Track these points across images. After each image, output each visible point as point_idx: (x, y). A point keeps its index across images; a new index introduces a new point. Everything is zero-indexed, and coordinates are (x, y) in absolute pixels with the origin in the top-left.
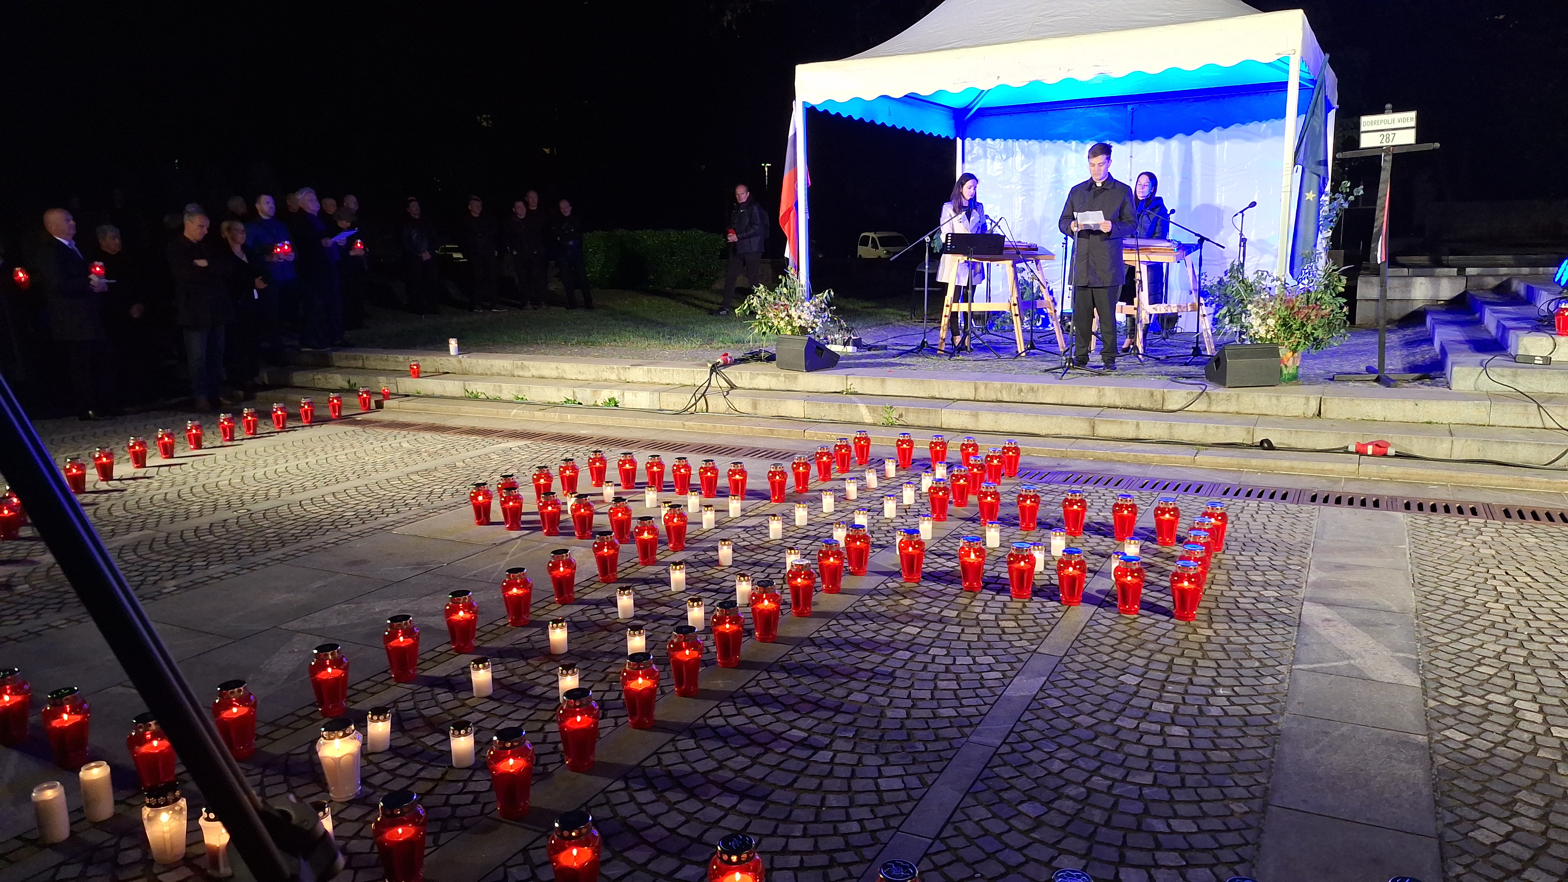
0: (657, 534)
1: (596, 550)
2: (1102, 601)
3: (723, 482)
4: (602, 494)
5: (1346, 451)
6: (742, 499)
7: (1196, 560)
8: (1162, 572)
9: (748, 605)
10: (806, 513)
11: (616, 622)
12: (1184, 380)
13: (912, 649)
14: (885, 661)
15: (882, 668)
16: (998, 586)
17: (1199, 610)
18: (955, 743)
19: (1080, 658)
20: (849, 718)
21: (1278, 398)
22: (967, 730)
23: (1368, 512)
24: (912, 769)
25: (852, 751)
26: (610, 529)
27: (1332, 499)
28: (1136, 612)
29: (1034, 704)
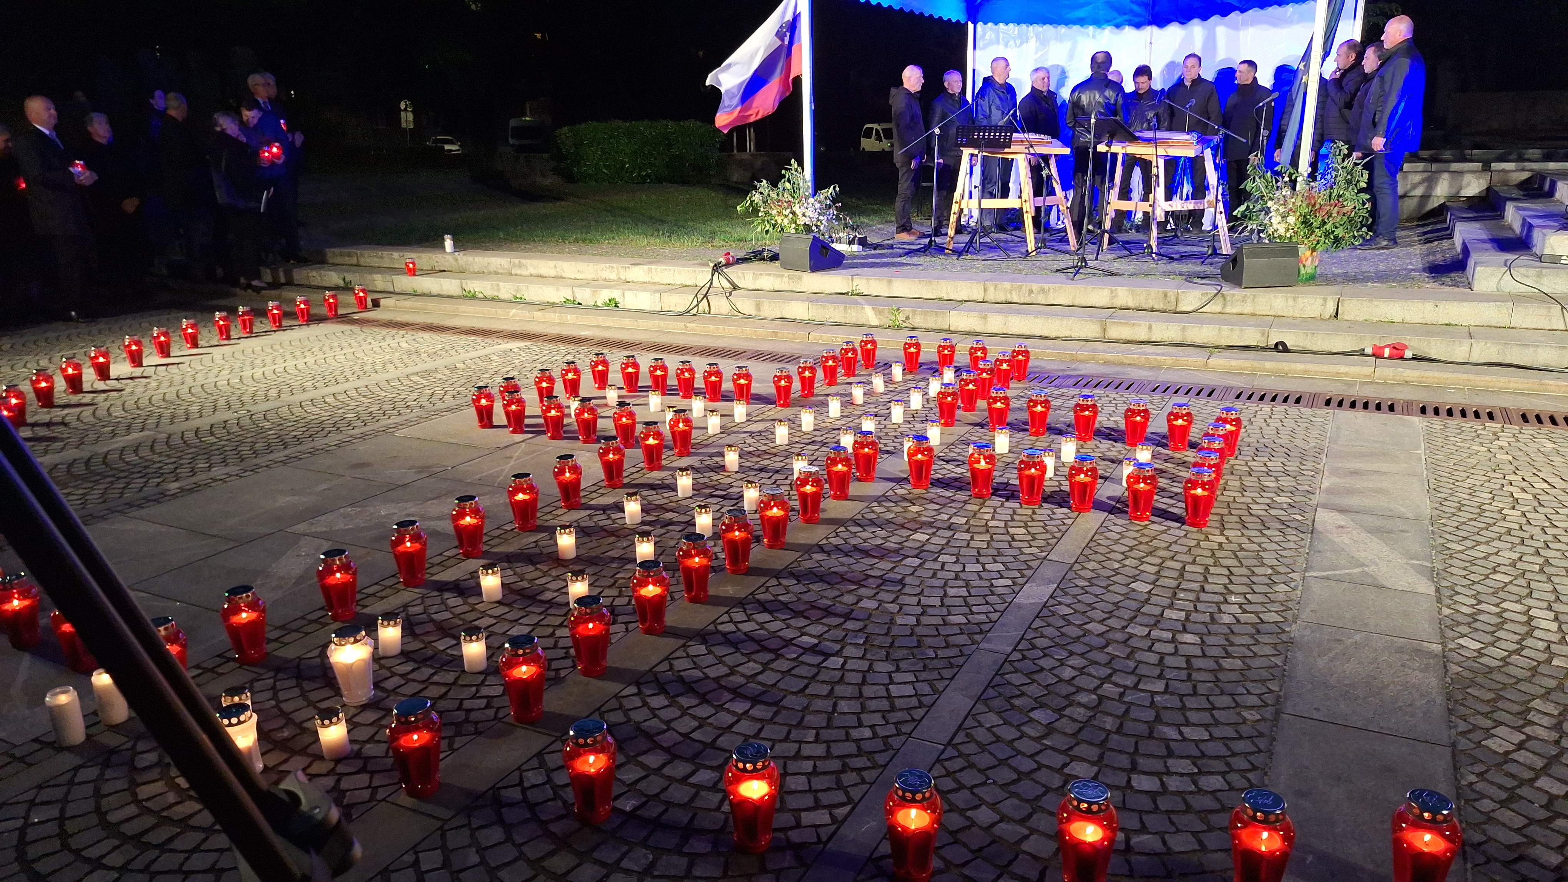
0: (662, 440)
1: (601, 456)
2: (1114, 508)
3: (727, 386)
4: (605, 398)
5: (1362, 353)
6: (748, 403)
7: (1210, 466)
8: (1173, 479)
9: (756, 512)
10: (812, 418)
11: (623, 527)
12: (1199, 281)
13: (922, 555)
14: (894, 568)
15: (891, 575)
16: (1008, 493)
17: (1211, 517)
18: (966, 651)
19: (1091, 565)
20: (858, 625)
21: (1295, 299)
22: (978, 638)
23: (1383, 417)
24: (923, 676)
25: (863, 658)
26: (614, 433)
27: (1347, 404)
28: (1147, 519)
29: (1044, 611)
